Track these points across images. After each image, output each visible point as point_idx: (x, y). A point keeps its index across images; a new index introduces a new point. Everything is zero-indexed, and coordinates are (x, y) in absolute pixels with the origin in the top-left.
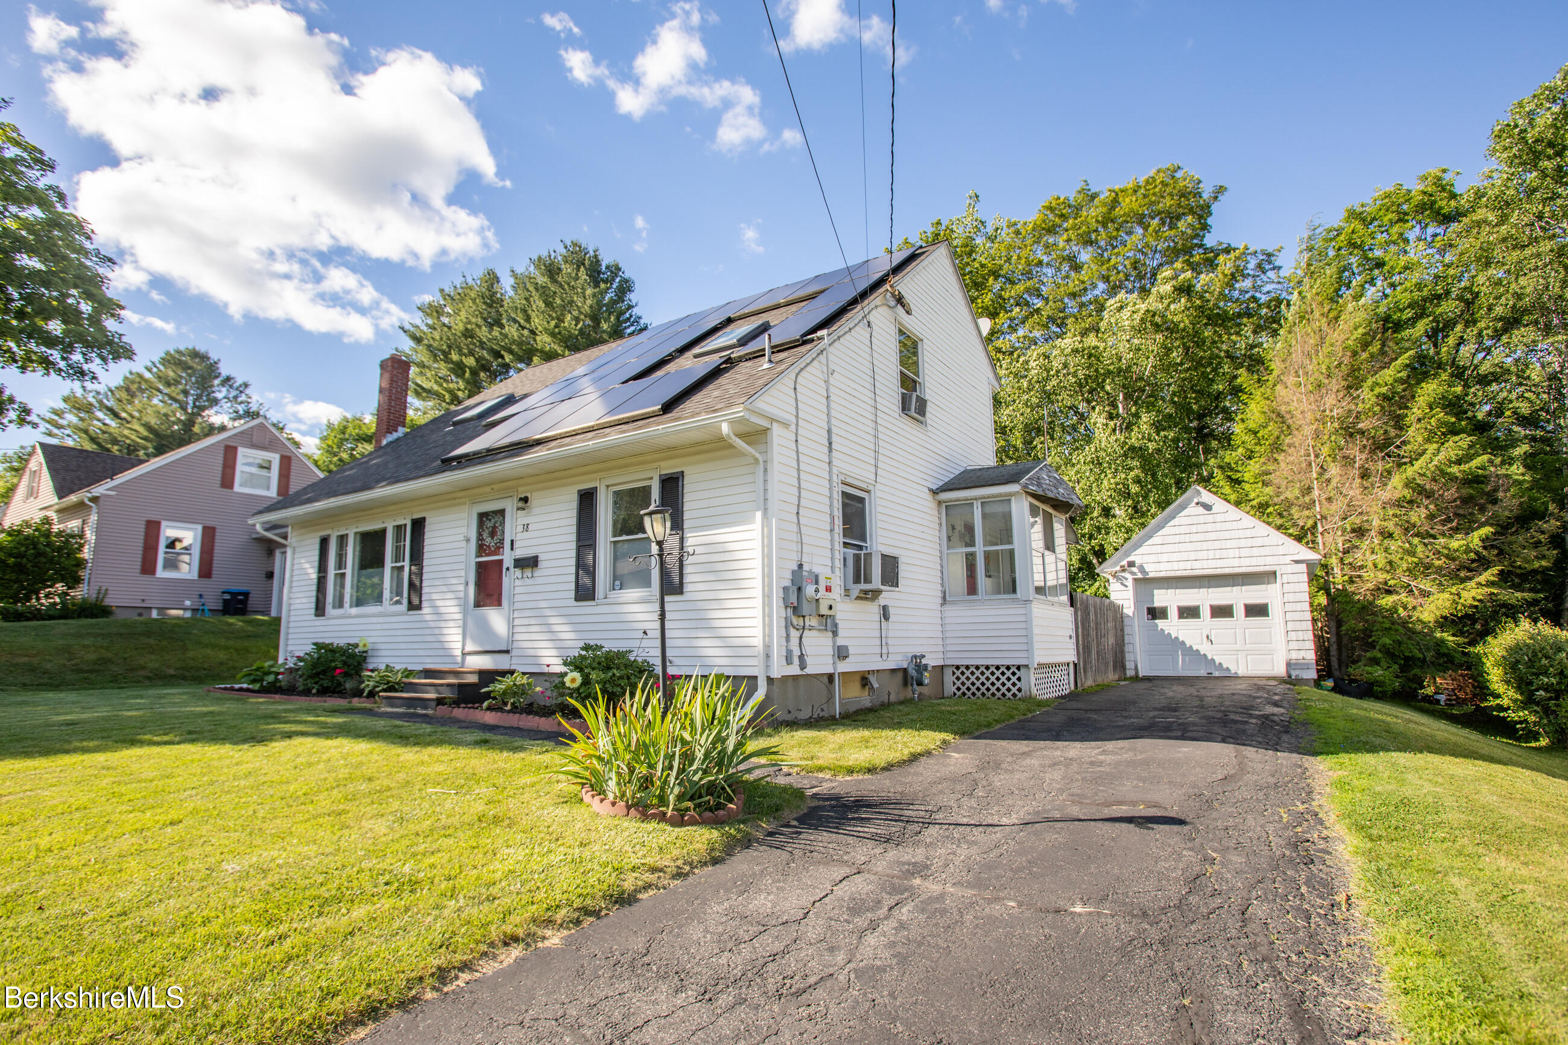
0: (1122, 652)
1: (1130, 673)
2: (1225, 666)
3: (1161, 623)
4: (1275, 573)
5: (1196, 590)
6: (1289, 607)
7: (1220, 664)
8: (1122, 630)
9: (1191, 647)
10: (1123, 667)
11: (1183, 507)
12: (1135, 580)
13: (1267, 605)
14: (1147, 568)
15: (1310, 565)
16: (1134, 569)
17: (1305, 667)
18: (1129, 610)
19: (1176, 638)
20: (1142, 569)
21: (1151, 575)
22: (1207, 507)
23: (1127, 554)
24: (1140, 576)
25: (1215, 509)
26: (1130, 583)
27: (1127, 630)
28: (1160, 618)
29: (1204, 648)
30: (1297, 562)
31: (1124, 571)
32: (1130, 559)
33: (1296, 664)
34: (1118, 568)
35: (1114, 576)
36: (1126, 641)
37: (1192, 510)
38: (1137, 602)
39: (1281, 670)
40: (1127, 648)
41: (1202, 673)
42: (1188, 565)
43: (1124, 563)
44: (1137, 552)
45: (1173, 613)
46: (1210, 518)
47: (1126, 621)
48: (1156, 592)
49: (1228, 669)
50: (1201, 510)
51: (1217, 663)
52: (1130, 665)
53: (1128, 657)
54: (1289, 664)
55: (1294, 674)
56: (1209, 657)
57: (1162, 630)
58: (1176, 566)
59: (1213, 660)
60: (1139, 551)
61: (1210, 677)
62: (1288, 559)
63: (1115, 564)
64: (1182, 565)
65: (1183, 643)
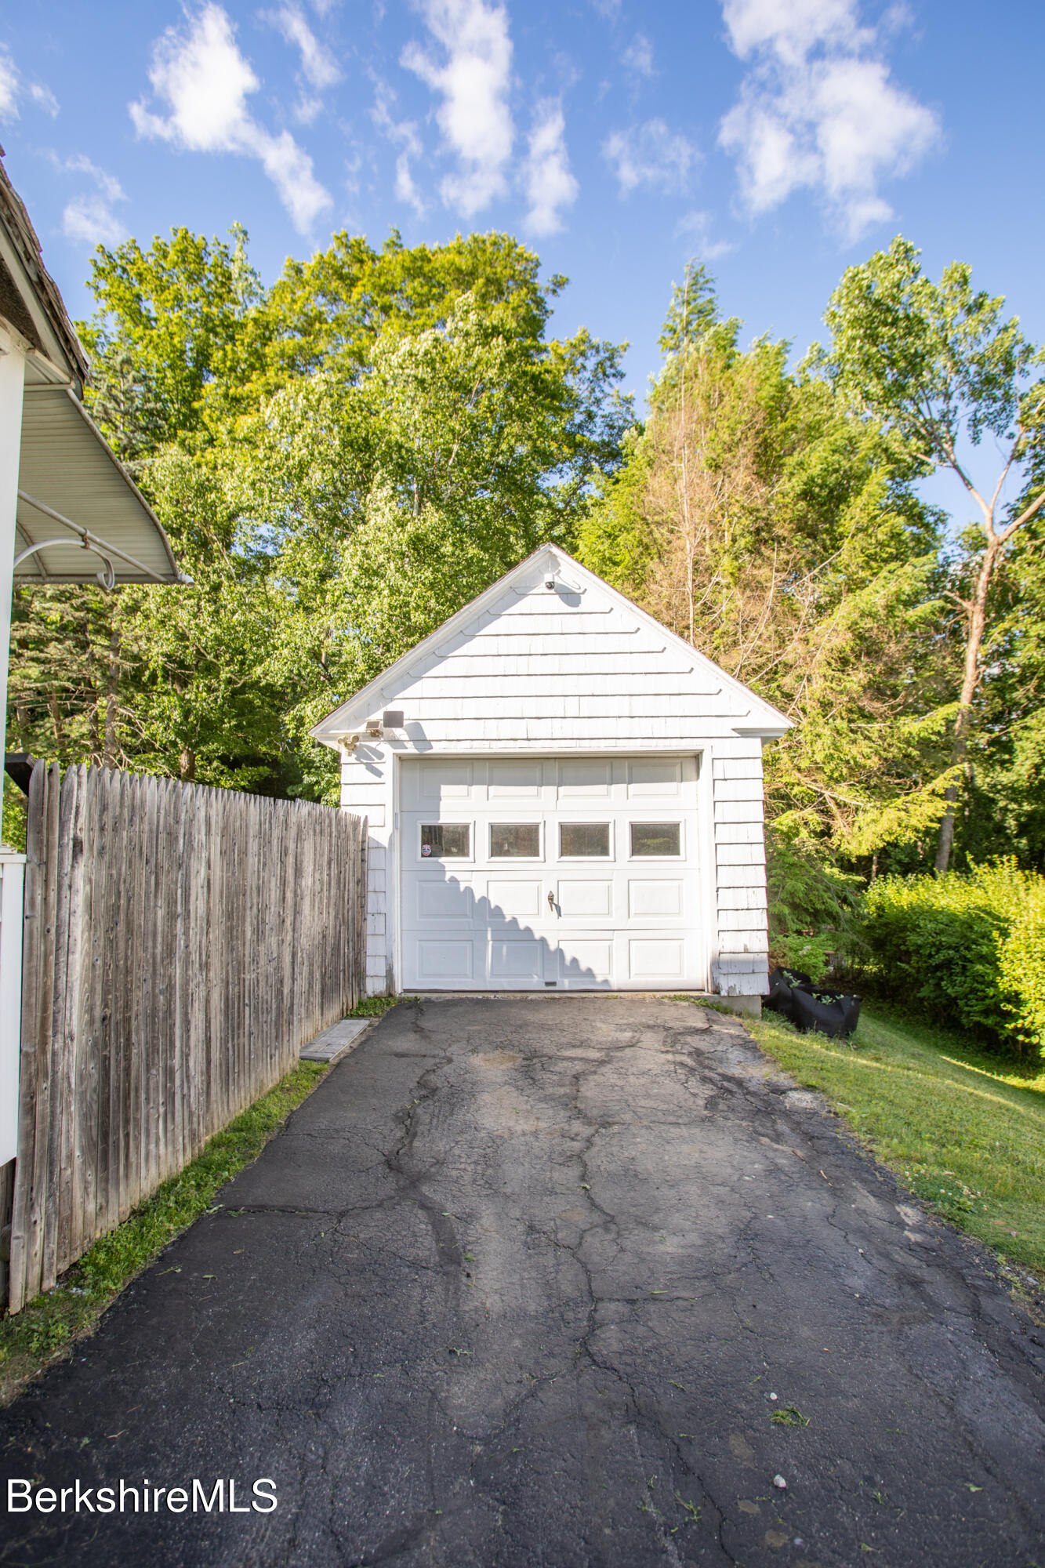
0: (358, 939)
1: (374, 986)
2: (583, 966)
3: (451, 864)
4: (697, 757)
5: (532, 789)
6: (725, 833)
7: (575, 961)
8: (361, 882)
9: (514, 921)
10: (359, 974)
11: (518, 593)
12: (402, 759)
13: (676, 826)
14: (430, 731)
15: (768, 738)
16: (399, 733)
17: (746, 969)
18: (381, 833)
19: (484, 900)
20: (419, 738)
21: (438, 749)
22: (571, 597)
23: (387, 695)
24: (411, 749)
25: (586, 604)
26: (387, 766)
27: (374, 881)
28: (449, 853)
29: (543, 925)
30: (745, 733)
31: (375, 735)
32: (393, 707)
33: (730, 963)
34: (362, 729)
35: (353, 745)
36: (370, 907)
37: (540, 601)
38: (402, 812)
39: (696, 974)
40: (372, 925)
41: (536, 982)
42: (519, 729)
43: (378, 716)
44: (409, 692)
45: (480, 841)
46: (573, 623)
47: (374, 860)
48: (446, 790)
49: (590, 973)
50: (556, 603)
51: (568, 958)
52: (374, 967)
53: (373, 946)
54: (716, 964)
55: (725, 984)
56: (553, 946)
57: (454, 880)
58: (493, 729)
59: (560, 952)
60: (414, 690)
61: (553, 998)
62: (725, 727)
63: (356, 719)
64: (508, 729)
65: (498, 912)
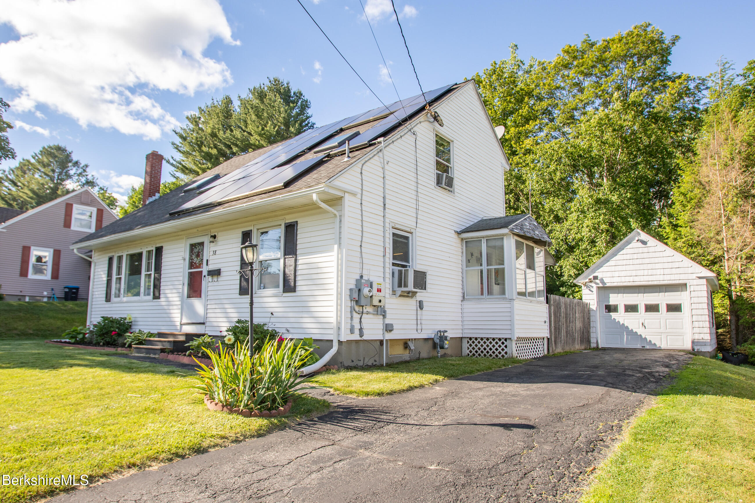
0: (588, 332)
1: (593, 345)
2: (653, 342)
3: (613, 315)
4: (686, 285)
5: (636, 295)
6: (694, 306)
7: (650, 341)
8: (589, 318)
9: (632, 330)
10: (589, 342)
11: (628, 242)
12: (598, 288)
13: (680, 304)
14: (605, 280)
15: (708, 279)
16: (598, 281)
17: (704, 344)
18: (593, 306)
19: (623, 324)
20: (602, 281)
21: (608, 285)
22: (644, 243)
23: (594, 271)
24: (601, 285)
25: (649, 244)
26: (594, 289)
27: (592, 319)
28: (613, 312)
29: (640, 331)
30: (700, 278)
31: (591, 282)
32: (595, 275)
33: (698, 342)
34: (587, 280)
35: (585, 285)
36: (591, 325)
37: (635, 244)
38: (599, 302)
39: (688, 346)
40: (592, 330)
41: (639, 346)
42: (631, 279)
43: (591, 277)
44: (599, 270)
45: (621, 309)
46: (646, 250)
47: (592, 313)
48: (611, 295)
49: (655, 344)
50: (640, 244)
51: (648, 340)
52: (593, 340)
53: (592, 335)
54: (693, 342)
55: (696, 348)
56: (643, 337)
57: (614, 319)
58: (623, 279)
59: (646, 339)
60: (601, 270)
61: (643, 349)
62: (694, 276)
63: (586, 278)
64: (627, 279)
65: (627, 327)
